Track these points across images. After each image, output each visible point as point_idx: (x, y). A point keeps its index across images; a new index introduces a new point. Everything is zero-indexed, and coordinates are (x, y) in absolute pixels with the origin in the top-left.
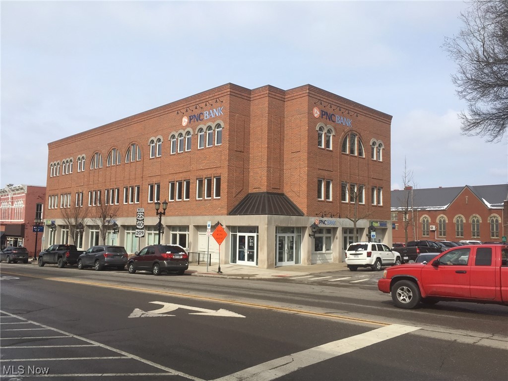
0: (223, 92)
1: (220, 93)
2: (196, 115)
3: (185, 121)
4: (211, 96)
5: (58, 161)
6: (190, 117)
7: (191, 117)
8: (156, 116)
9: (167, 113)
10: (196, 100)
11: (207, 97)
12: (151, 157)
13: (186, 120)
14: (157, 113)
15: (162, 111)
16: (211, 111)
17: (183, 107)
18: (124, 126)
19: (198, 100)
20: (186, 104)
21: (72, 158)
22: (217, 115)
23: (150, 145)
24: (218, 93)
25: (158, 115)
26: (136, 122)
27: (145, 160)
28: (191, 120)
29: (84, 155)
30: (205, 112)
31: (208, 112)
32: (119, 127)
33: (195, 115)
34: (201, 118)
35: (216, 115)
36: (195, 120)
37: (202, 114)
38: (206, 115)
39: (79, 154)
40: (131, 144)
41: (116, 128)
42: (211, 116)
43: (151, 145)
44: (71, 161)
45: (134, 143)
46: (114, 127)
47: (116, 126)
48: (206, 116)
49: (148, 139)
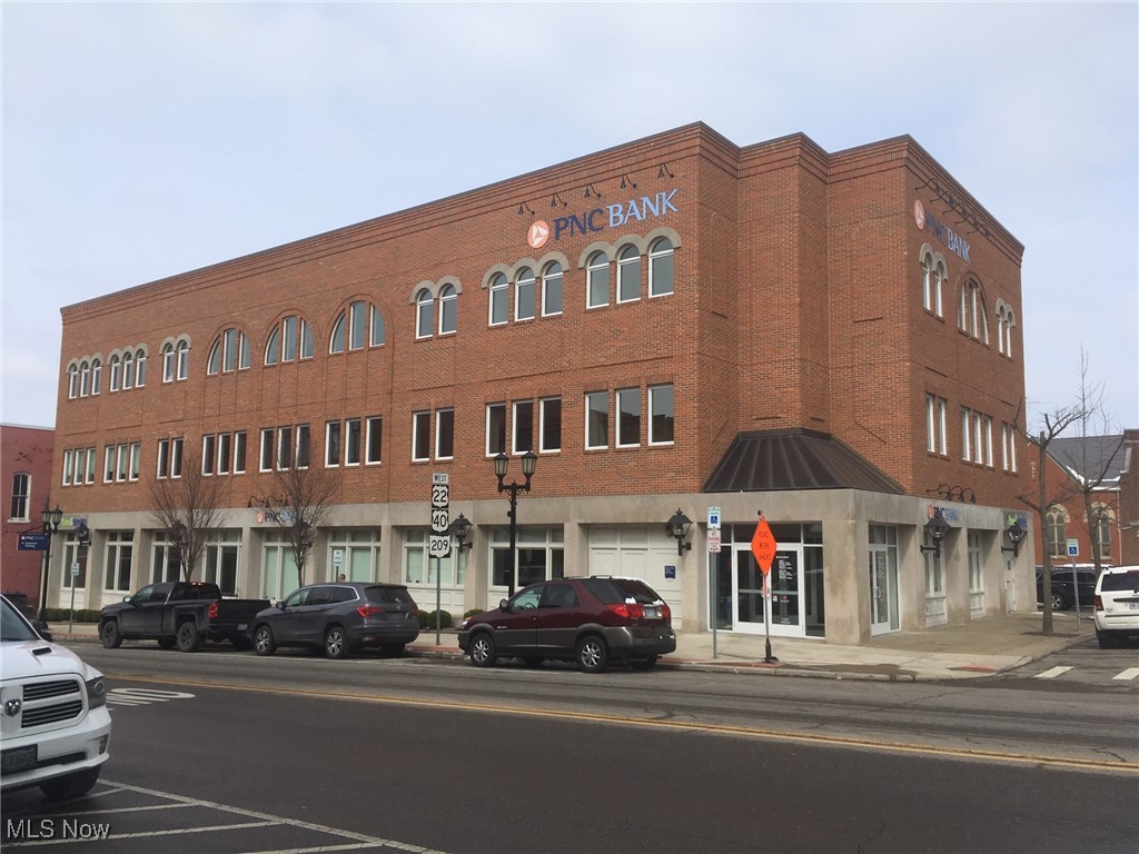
0: (677, 147)
1: (665, 151)
2: (579, 215)
3: (539, 234)
4: (633, 160)
5: (97, 355)
6: (557, 221)
7: (562, 224)
8: (435, 223)
9: (473, 212)
10: (578, 176)
11: (619, 164)
12: (418, 337)
13: (544, 232)
14: (440, 215)
15: (458, 210)
16: (633, 203)
17: (533, 196)
18: (325, 253)
19: (585, 174)
20: (541, 186)
21: (142, 346)
22: (656, 213)
23: (415, 304)
24: (658, 153)
25: (441, 221)
26: (366, 242)
27: (398, 346)
28: (558, 230)
29: (185, 337)
30: (611, 208)
31: (620, 207)
32: (306, 258)
33: (574, 218)
34: (596, 223)
35: (649, 213)
36: (576, 229)
37: (601, 212)
38: (615, 214)
39: (169, 335)
40: (350, 301)
41: (296, 261)
42: (635, 217)
43: (419, 303)
44: (141, 353)
45: (358, 298)
46: (289, 257)
47: (297, 254)
48: (616, 219)
49: (409, 287)
